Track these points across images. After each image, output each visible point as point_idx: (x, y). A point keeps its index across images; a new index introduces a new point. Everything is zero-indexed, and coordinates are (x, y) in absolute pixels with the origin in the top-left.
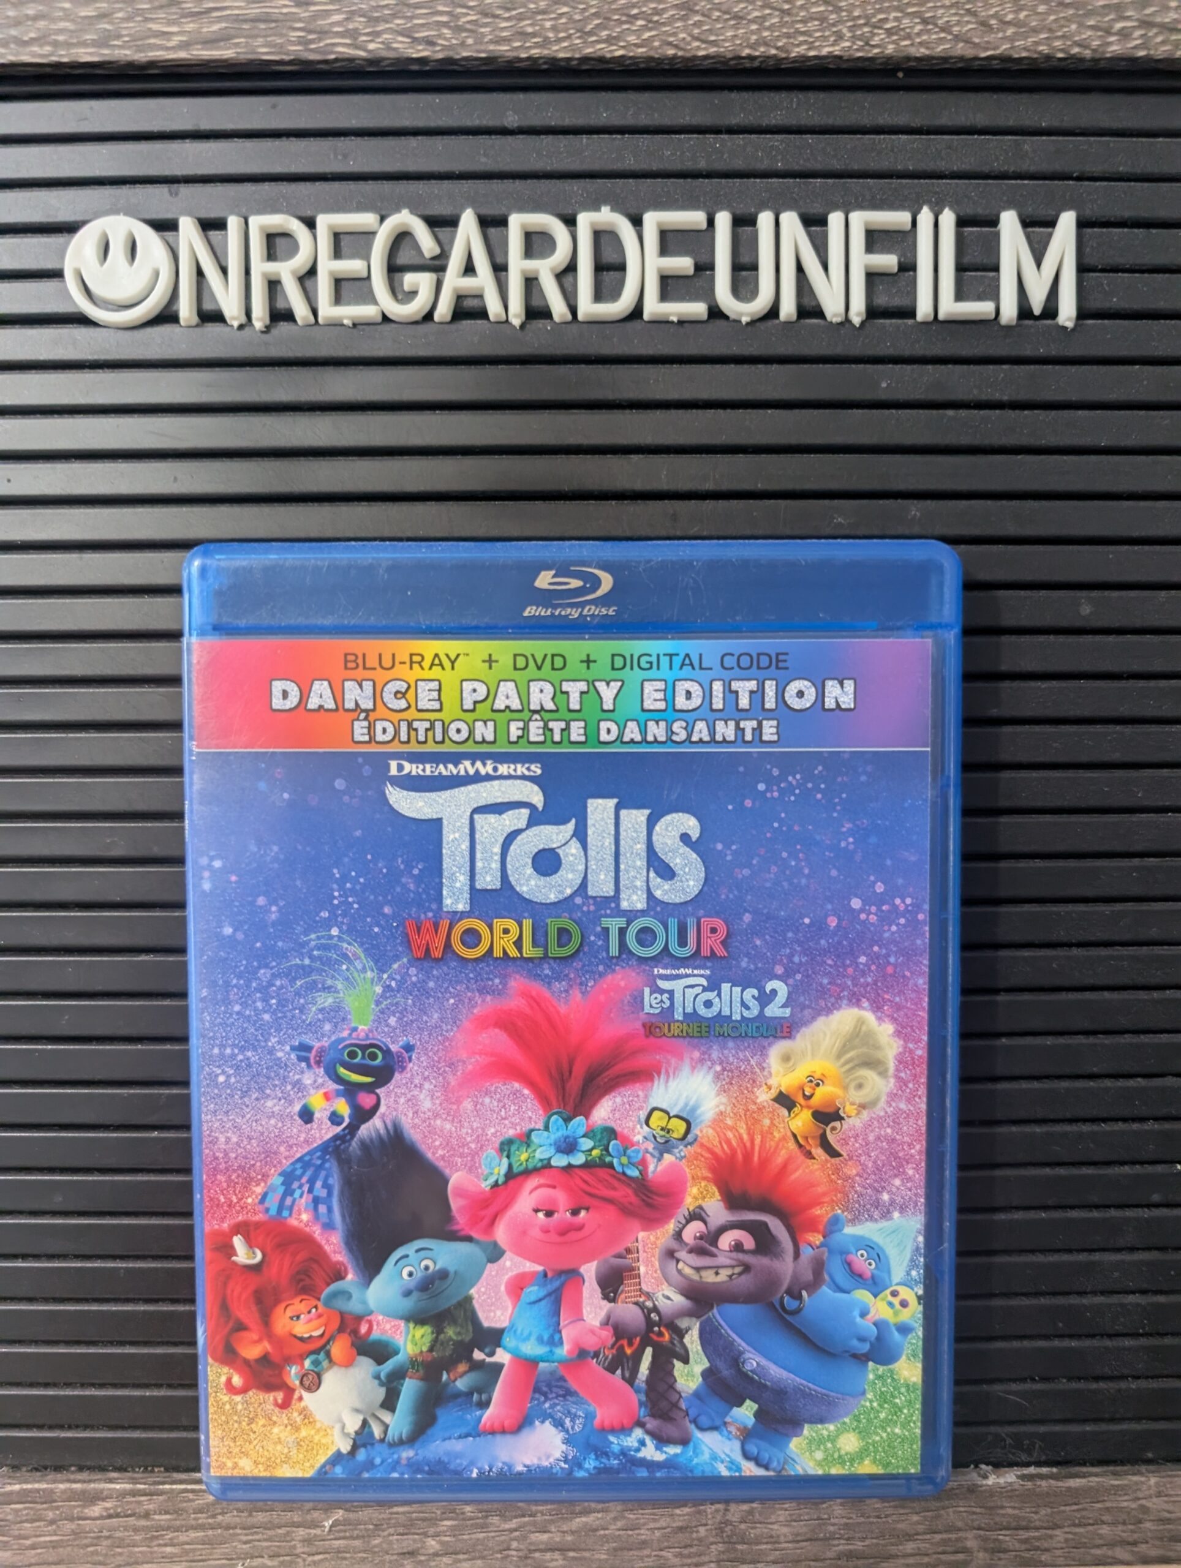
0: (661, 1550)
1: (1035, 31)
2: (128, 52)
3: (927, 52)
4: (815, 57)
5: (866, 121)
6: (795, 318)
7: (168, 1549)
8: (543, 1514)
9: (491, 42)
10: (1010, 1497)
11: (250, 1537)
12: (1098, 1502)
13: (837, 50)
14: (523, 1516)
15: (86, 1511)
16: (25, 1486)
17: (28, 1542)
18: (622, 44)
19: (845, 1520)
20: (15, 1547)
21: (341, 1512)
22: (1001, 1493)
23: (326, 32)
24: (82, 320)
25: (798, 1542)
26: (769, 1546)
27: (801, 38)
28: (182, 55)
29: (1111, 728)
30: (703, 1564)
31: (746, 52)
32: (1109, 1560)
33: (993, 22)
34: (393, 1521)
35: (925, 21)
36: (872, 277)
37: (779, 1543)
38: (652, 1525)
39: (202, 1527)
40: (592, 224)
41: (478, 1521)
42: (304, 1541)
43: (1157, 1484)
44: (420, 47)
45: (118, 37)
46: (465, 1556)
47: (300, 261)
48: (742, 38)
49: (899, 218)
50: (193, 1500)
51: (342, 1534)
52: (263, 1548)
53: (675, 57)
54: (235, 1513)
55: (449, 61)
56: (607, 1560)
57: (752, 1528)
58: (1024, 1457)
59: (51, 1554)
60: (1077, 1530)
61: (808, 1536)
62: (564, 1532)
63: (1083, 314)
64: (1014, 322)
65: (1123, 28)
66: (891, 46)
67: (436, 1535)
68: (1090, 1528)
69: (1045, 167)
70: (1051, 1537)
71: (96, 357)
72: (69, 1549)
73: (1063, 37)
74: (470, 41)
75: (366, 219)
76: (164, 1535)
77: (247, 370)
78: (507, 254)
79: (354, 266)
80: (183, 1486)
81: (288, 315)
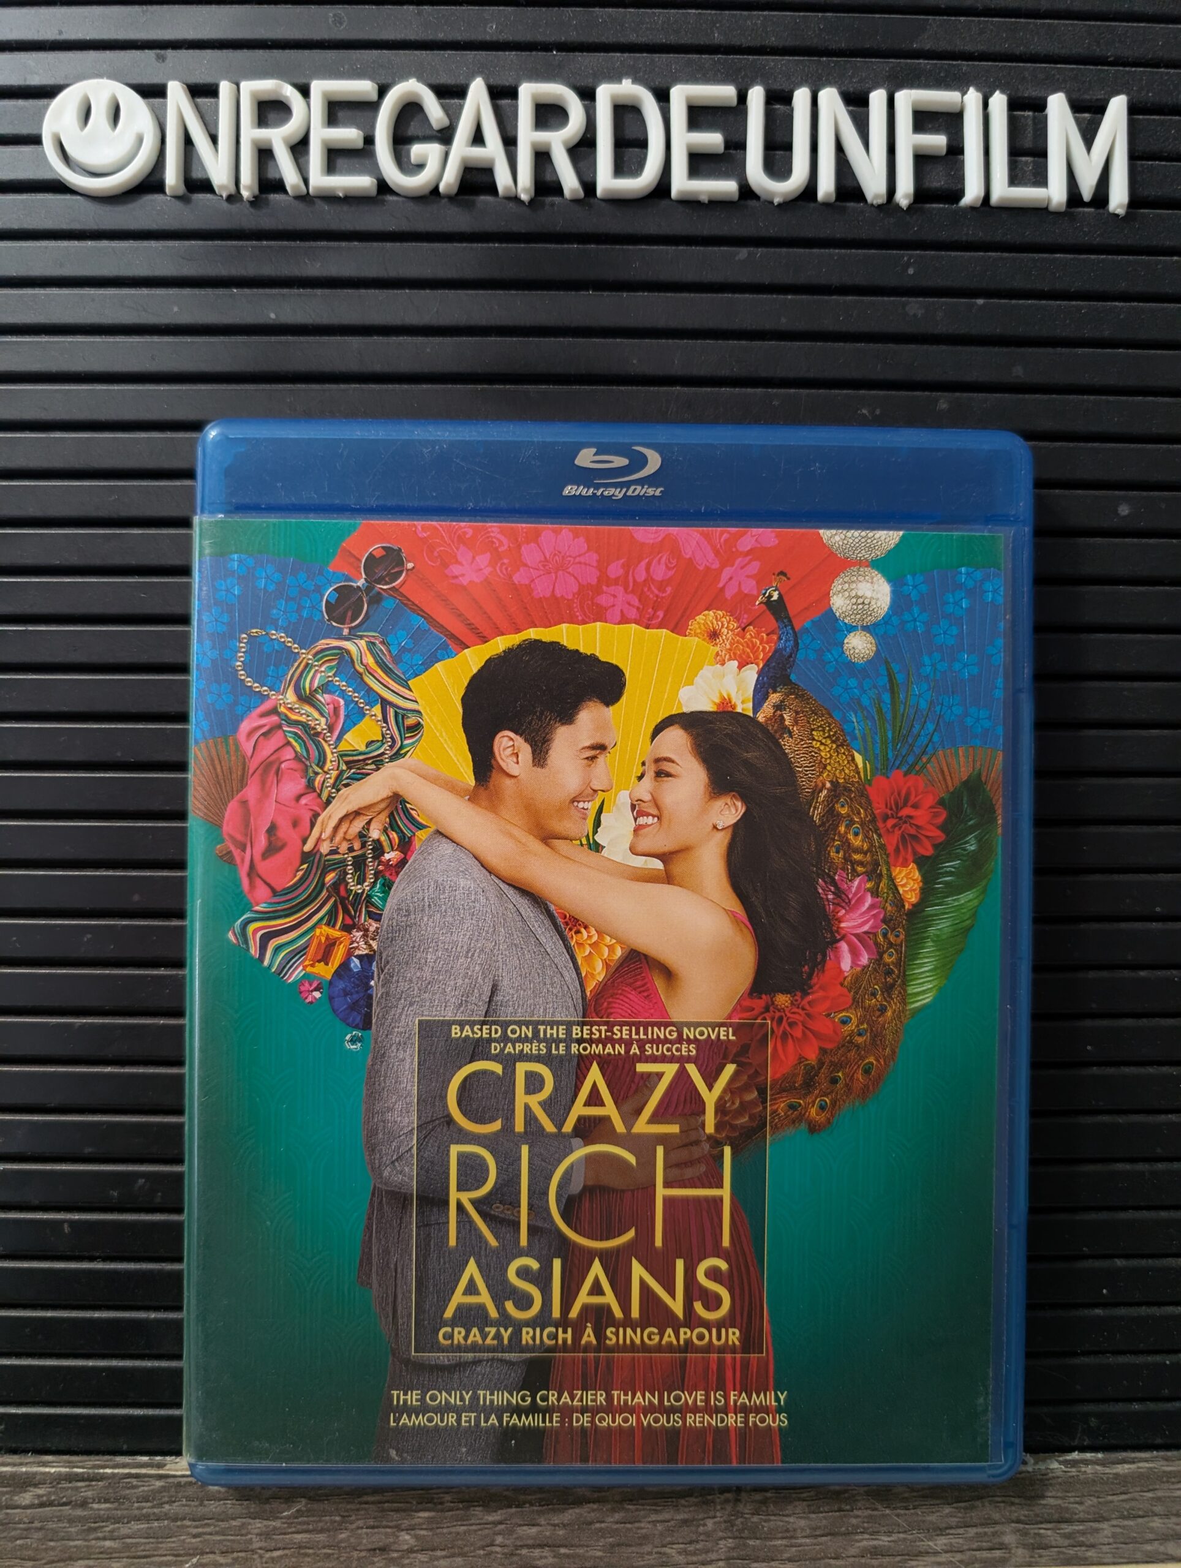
0: (664, 1546)
6: (835, 199)
7: (108, 1543)
8: (532, 1505)
10: (1051, 1485)
11: (200, 1530)
12: (1148, 1491)
14: (510, 1507)
15: (16, 1498)
19: (869, 1512)
21: (304, 1501)
22: (1041, 1480)
24: (58, 187)
25: (816, 1536)
26: (784, 1542)
30: (711, 1562)
32: (1165, 1557)
34: (362, 1512)
37: (796, 1538)
38: (653, 1517)
39: (147, 1518)
40: (613, 98)
41: (458, 1512)
42: (261, 1534)
46: (444, 1553)
47: (292, 129)
50: (137, 1487)
51: (305, 1527)
52: (215, 1543)
54: (184, 1502)
56: (601, 1558)
57: (765, 1521)
58: (1066, 1442)
60: (1126, 1523)
61: (827, 1531)
62: (554, 1525)
64: (1065, 209)
67: (411, 1528)
68: (1140, 1520)
70: (1097, 1530)
75: (364, 87)
76: (103, 1527)
77: (234, 243)
78: (516, 127)
79: (349, 135)
80: (126, 1471)
81: (279, 186)
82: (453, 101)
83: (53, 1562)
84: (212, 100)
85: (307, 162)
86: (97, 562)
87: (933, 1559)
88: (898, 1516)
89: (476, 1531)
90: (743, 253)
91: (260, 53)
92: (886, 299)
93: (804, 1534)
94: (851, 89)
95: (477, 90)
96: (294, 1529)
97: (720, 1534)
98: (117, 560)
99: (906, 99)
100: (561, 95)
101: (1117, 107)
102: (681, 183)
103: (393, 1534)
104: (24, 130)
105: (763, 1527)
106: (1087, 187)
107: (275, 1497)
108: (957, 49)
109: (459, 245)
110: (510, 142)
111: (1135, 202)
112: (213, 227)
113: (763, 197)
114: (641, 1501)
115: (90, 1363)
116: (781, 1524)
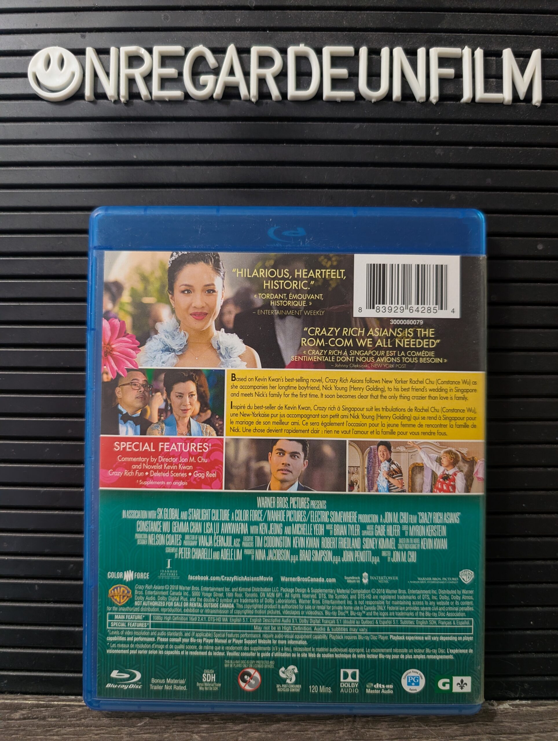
6: (401, 100)
7: (55, 737)
8: (256, 722)
10: (507, 716)
11: (99, 732)
12: (553, 719)
14: (246, 723)
15: (12, 715)
19: (417, 728)
21: (148, 719)
22: (501, 714)
24: (36, 97)
34: (175, 724)
38: (314, 729)
39: (74, 726)
40: (295, 53)
41: (221, 725)
42: (127, 734)
47: (144, 69)
50: (69, 711)
51: (148, 731)
54: (91, 718)
57: (368, 731)
58: (513, 695)
60: (542, 735)
61: (397, 737)
62: (267, 732)
64: (511, 103)
67: (199, 732)
68: (549, 733)
69: (517, 29)
70: (528, 738)
71: (41, 116)
72: (2, 736)
75: (178, 49)
76: (53, 730)
77: (117, 123)
78: (249, 67)
79: (171, 71)
80: (64, 703)
81: (138, 96)
82: (220, 55)
84: (107, 56)
85: (151, 84)
86: (52, 273)
88: (432, 730)
89: (229, 734)
90: (357, 125)
91: (129, 34)
92: (426, 147)
93: (386, 738)
94: (409, 48)
95: (231, 50)
96: (143, 732)
98: (62, 272)
99: (435, 52)
100: (271, 52)
101: (536, 55)
102: (328, 92)
103: (190, 735)
104: (20, 71)
105: (367, 734)
106: (522, 92)
107: (134, 717)
108: (459, 28)
109: (222, 123)
110: (247, 74)
111: (545, 100)
112: (107, 115)
113: (367, 99)
114: (308, 721)
115: (48, 651)
116: (375, 733)
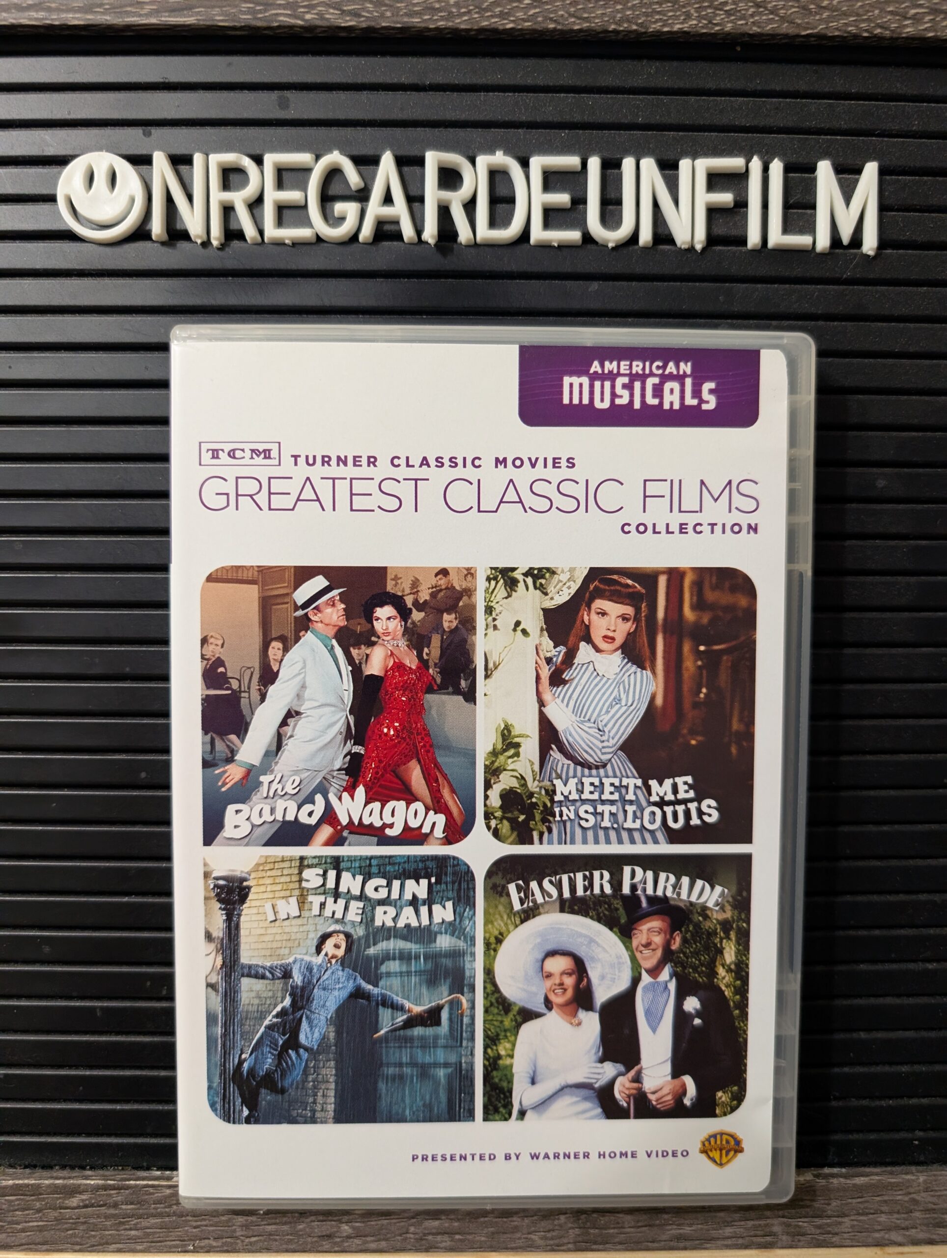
0: (529, 1233)
1: (845, 14)
2: (108, 18)
3: (759, 30)
4: (668, 32)
5: (711, 85)
6: (651, 244)
7: (133, 1233)
9: (406, 14)
11: (199, 1223)
12: (878, 1196)
13: (686, 27)
15: (67, 1202)
16: (17, 1182)
17: (19, 1227)
18: (512, 19)
20: (9, 1230)
23: (271, 5)
24: (70, 236)
26: (616, 1231)
27: (657, 17)
28: (153, 21)
29: (900, 578)
31: (613, 27)
32: (887, 1242)
33: (812, 6)
35: (758, 6)
36: (712, 212)
37: (624, 1228)
39: (160, 1215)
40: (489, 166)
42: (242, 1226)
43: (925, 1181)
44: (348, 18)
45: (101, 5)
46: (372, 1238)
47: (250, 191)
48: (609, 16)
49: (735, 163)
50: (153, 1194)
52: (209, 1232)
53: (555, 30)
55: (370, 30)
56: (485, 1242)
57: (603, 1216)
59: (38, 1237)
60: (861, 1218)
61: (646, 1223)
62: (451, 1219)
63: (883, 244)
64: (827, 251)
65: (918, 13)
66: (730, 25)
67: (350, 1221)
68: (871, 1216)
69: (854, 126)
70: (840, 1223)
71: (81, 267)
72: (52, 1232)
73: (868, 20)
74: (388, 14)
75: (304, 158)
76: (129, 1221)
77: (206, 279)
78: (422, 188)
79: (293, 195)
80: (145, 1182)
81: (240, 235)
82: (368, 169)
83: (94, 1246)
84: (187, 167)
85: (262, 218)
87: (722, 1242)
89: (395, 1223)
90: (595, 286)
91: (224, 130)
97: (570, 1225)
100: (457, 163)
101: (870, 171)
102: (538, 233)
103: (337, 1225)
104: (43, 191)
106: (847, 233)
109: (377, 281)
110: (415, 200)
112: (189, 267)
113: (600, 242)
116: (612, 1218)
